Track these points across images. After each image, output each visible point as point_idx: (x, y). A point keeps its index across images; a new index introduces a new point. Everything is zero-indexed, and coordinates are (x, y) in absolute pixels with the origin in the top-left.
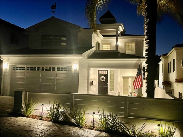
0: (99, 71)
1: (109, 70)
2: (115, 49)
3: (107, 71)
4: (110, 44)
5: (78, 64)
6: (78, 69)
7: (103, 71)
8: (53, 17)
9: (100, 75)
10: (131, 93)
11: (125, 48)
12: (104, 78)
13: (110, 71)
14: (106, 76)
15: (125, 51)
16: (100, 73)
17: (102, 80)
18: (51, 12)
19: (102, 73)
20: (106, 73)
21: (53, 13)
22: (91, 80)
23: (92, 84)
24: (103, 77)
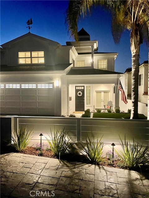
0: (76, 86)
1: (85, 85)
2: (91, 66)
3: (84, 86)
4: (84, 61)
5: (59, 81)
6: (60, 86)
7: (80, 86)
8: (29, 32)
9: (77, 91)
10: (105, 106)
11: (98, 65)
12: (81, 93)
13: (87, 86)
14: (83, 91)
15: (98, 67)
16: (77, 88)
17: (79, 95)
18: (27, 27)
19: (79, 89)
20: (83, 88)
21: (29, 28)
22: (70, 96)
23: (70, 99)
24: (79, 92)
